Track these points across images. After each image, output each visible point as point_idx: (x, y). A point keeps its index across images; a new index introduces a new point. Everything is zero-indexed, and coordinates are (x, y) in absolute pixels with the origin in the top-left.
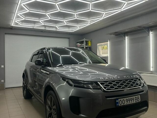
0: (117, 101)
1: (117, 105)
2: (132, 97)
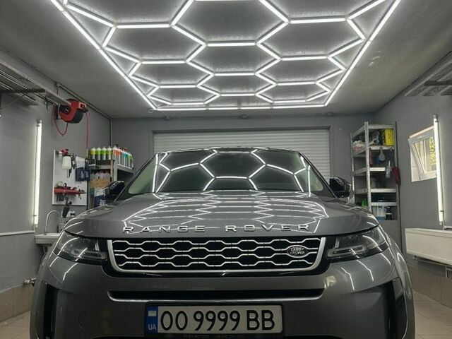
0: (152, 314)
1: (152, 328)
2: (229, 309)
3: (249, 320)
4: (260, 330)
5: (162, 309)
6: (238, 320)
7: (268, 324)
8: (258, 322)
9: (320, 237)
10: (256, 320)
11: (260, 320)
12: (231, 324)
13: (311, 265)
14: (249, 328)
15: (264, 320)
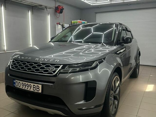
0: (14, 81)
1: (14, 85)
2: (29, 84)
3: (34, 88)
4: (36, 91)
5: (16, 81)
6: (31, 87)
7: (38, 90)
8: (36, 89)
9: (61, 65)
10: (35, 88)
11: (36, 88)
12: (29, 88)
13: (53, 74)
14: (33, 90)
15: (37, 88)
